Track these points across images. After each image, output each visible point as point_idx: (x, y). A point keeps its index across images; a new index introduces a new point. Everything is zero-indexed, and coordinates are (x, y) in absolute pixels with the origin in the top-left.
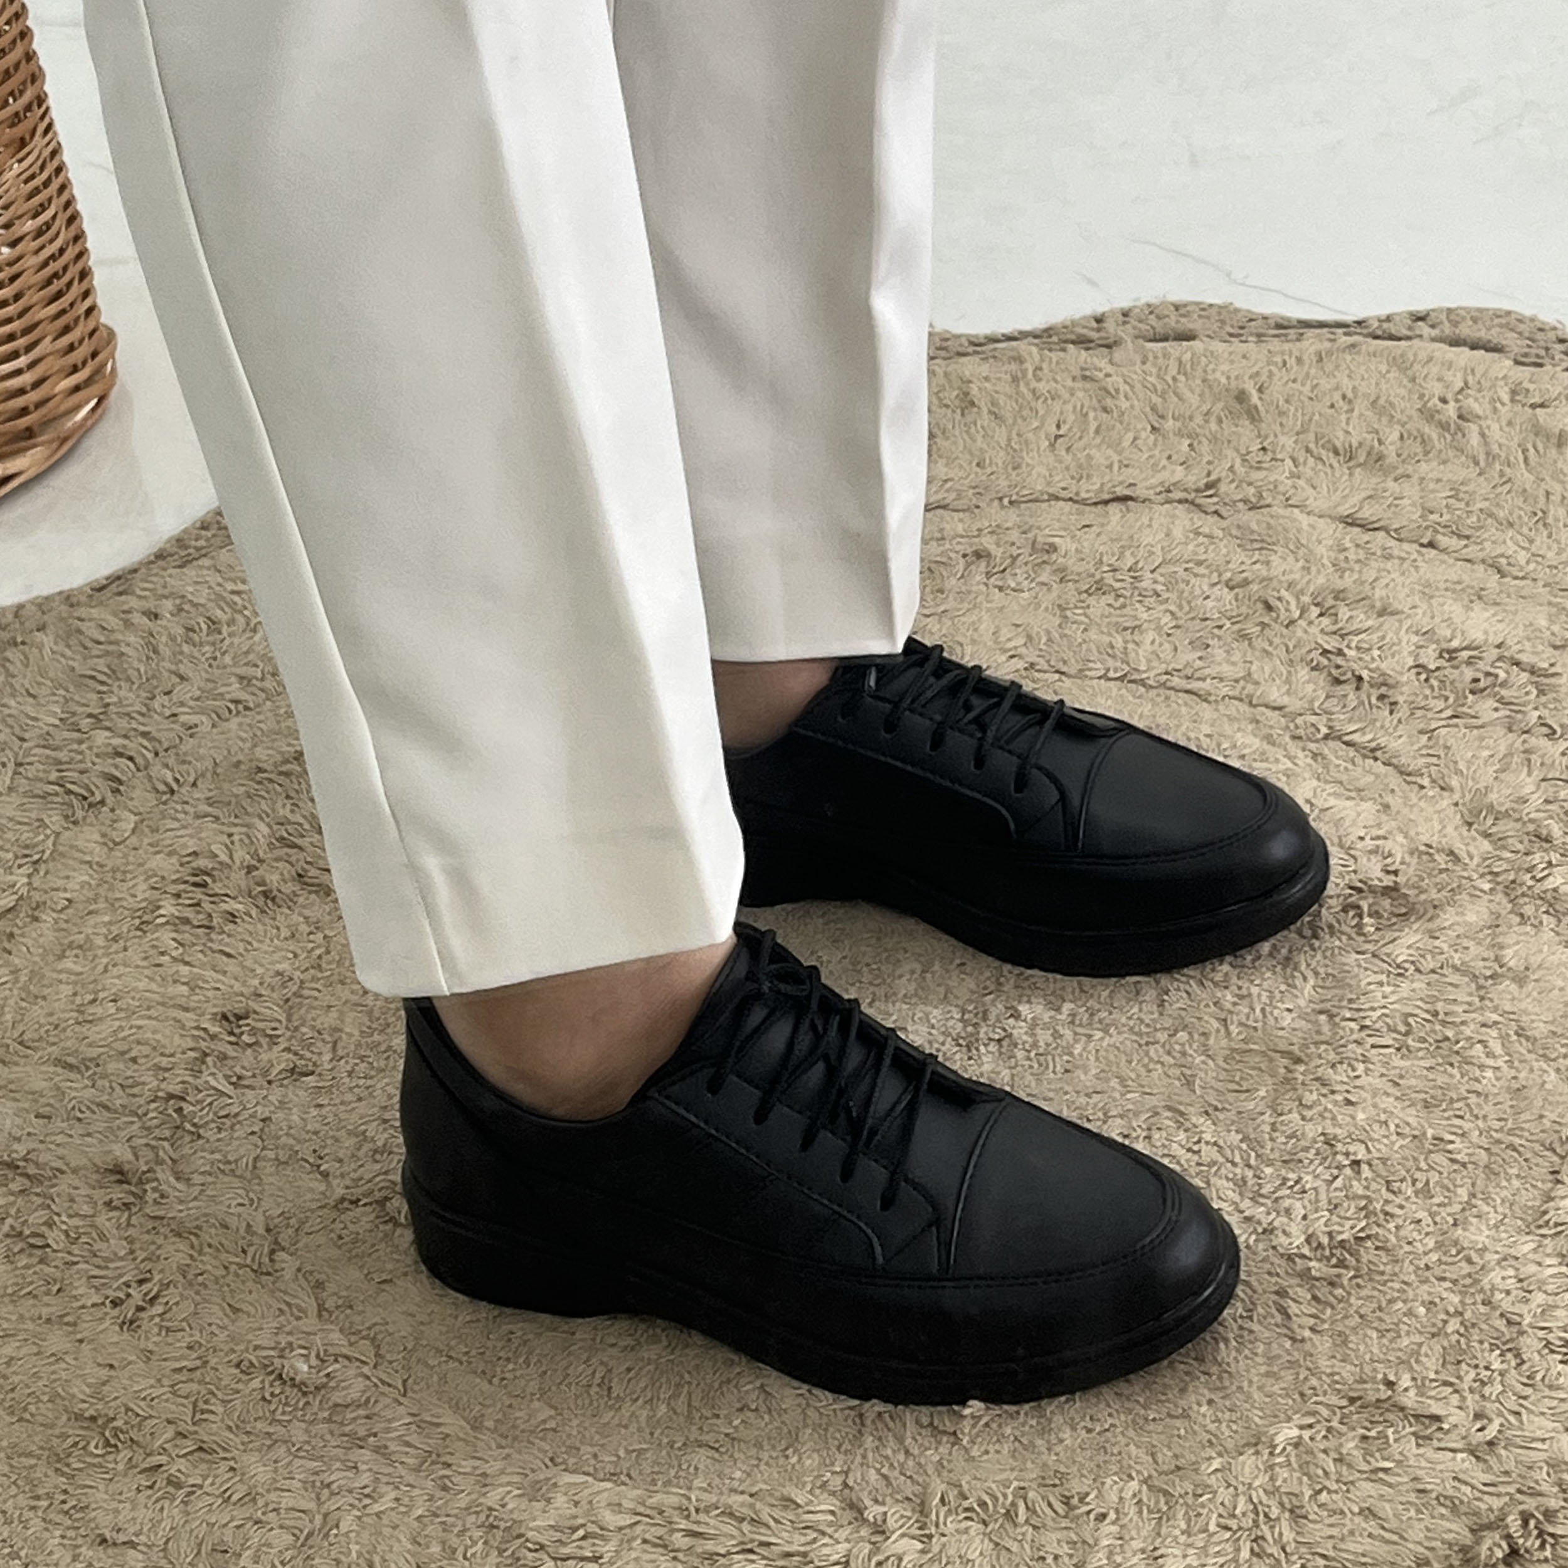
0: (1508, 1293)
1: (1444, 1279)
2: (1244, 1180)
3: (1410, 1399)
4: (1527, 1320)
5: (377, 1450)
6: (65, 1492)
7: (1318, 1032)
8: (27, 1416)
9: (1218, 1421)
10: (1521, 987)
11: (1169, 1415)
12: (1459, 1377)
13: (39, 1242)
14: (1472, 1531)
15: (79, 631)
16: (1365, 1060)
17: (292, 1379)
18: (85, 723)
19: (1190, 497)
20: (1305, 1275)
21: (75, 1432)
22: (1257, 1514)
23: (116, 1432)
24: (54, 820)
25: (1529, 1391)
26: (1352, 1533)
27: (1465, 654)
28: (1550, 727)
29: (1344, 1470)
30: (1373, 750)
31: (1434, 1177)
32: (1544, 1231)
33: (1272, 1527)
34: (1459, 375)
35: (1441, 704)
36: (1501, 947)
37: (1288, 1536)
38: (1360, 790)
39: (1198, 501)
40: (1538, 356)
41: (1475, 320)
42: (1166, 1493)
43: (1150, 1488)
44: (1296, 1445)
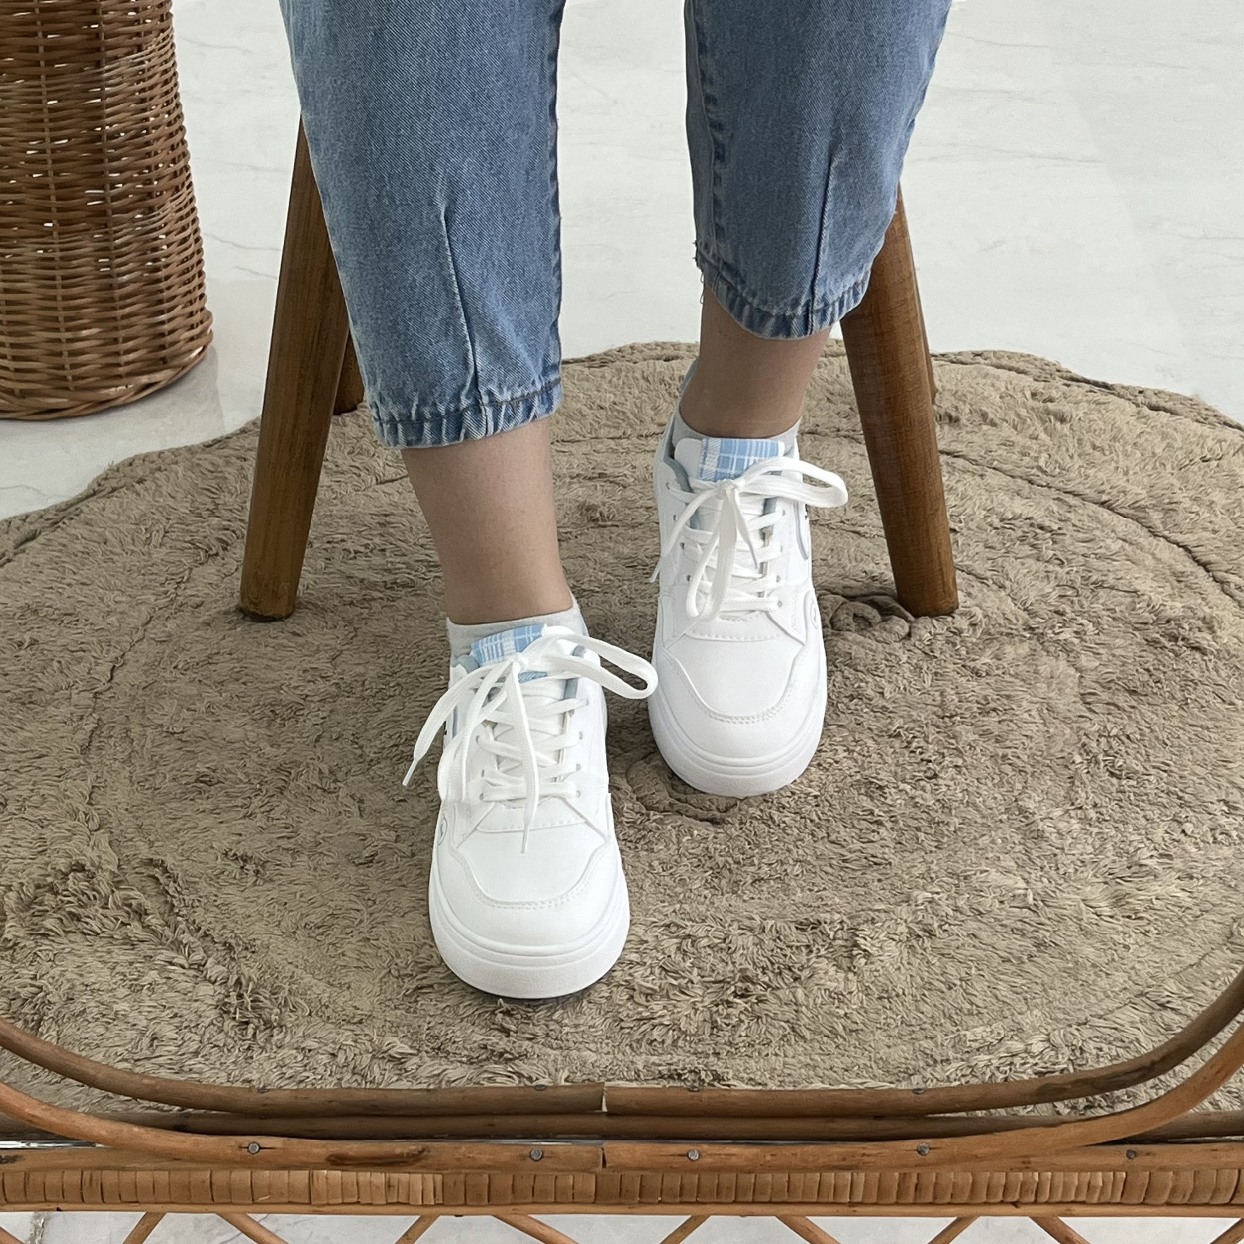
1: (1010, 827)
9: (884, 888)
10: (1048, 686)
11: (856, 885)
15: (198, 465)
18: (205, 514)
21: (220, 866)
24: (187, 561)
29: (958, 914)
31: (1003, 778)
33: (918, 941)
34: (1003, 384)
37: (927, 944)
40: (1046, 377)
41: (1009, 358)
44: (930, 902)
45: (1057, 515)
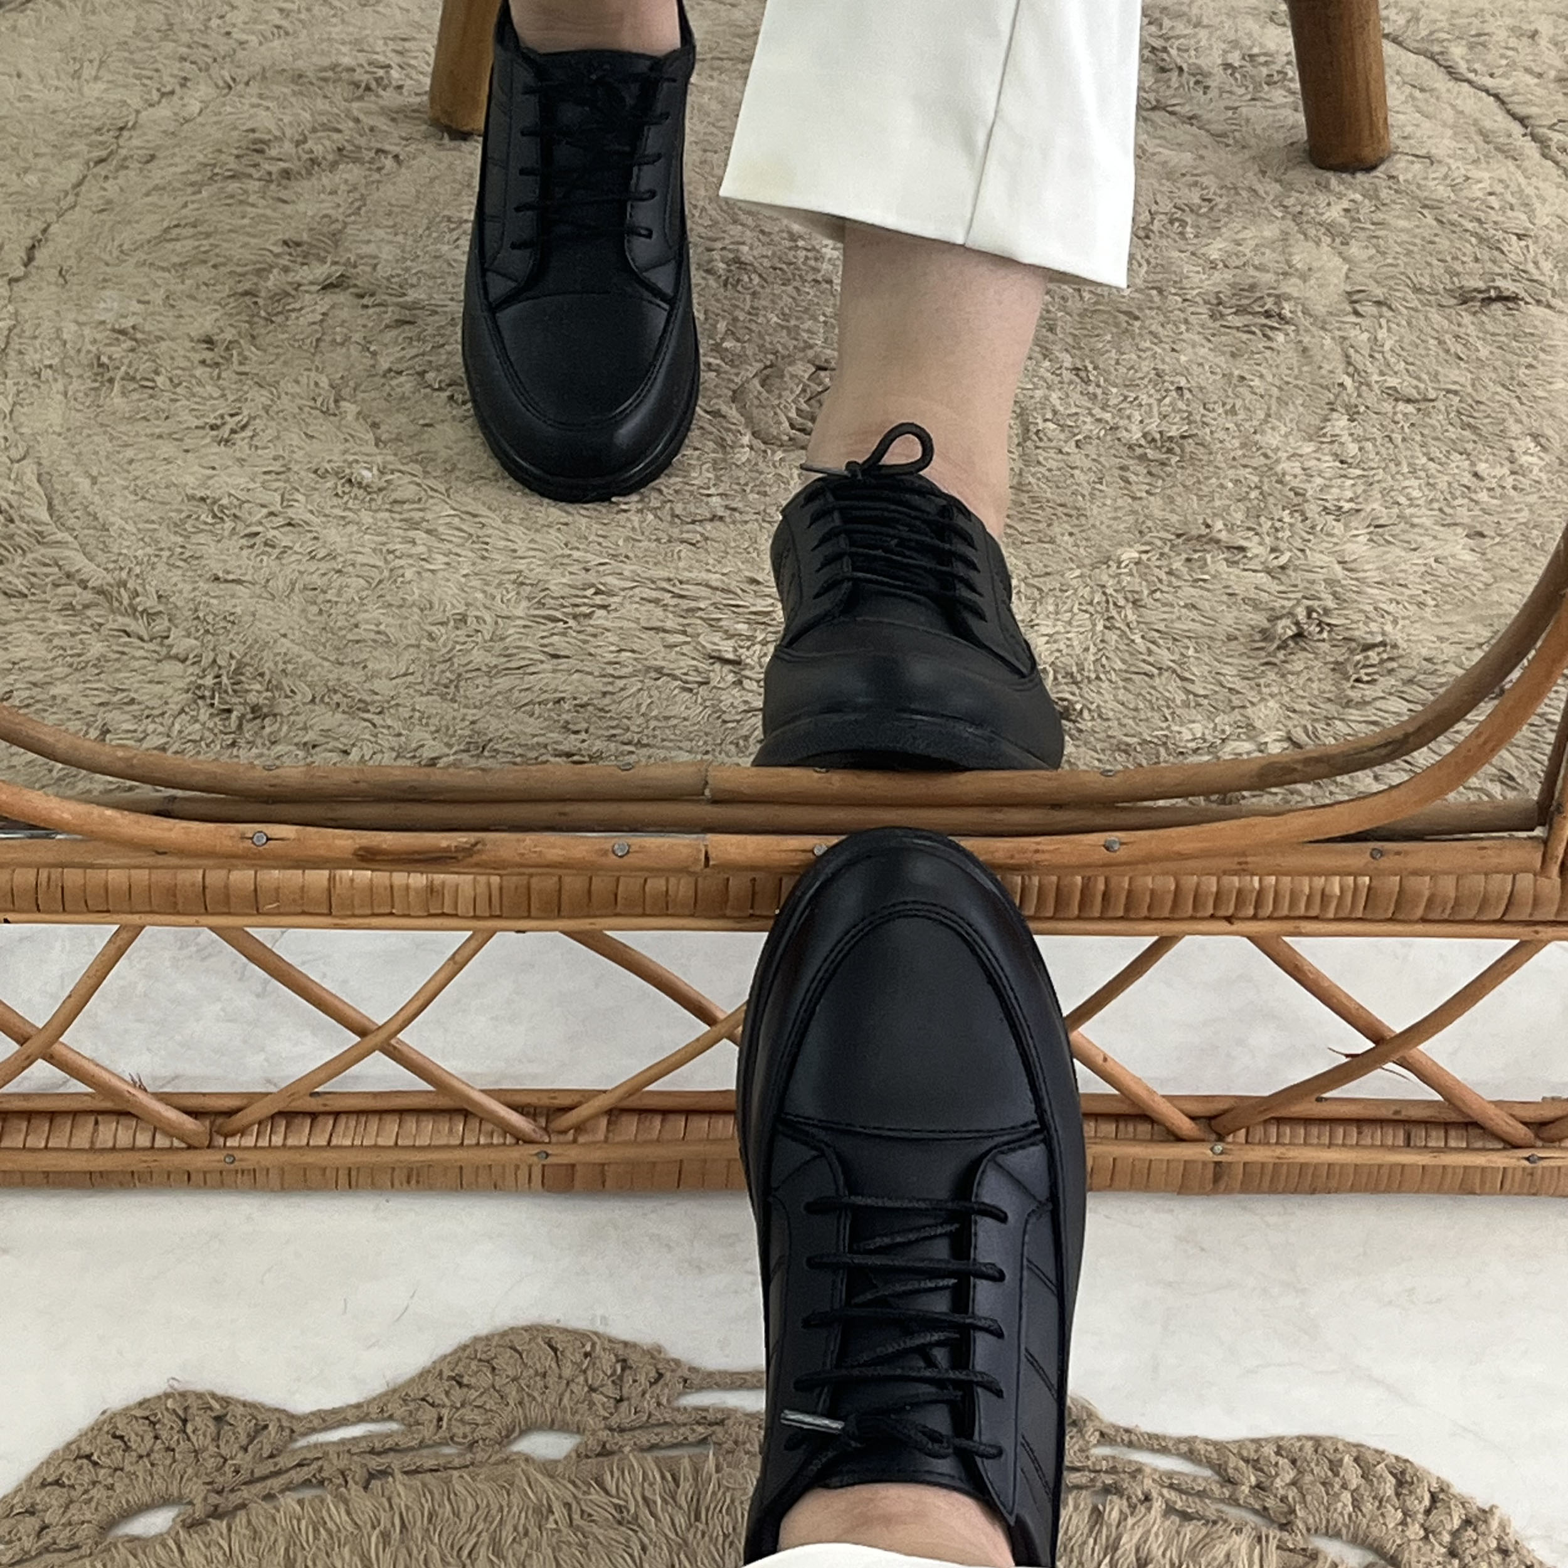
0: (1295, 476)
1: (1245, 466)
2: (1095, 396)
3: (1223, 536)
4: (1310, 493)
5: (428, 532)
6: (183, 547)
7: (1152, 301)
8: (148, 496)
9: (1077, 545)
10: (1305, 281)
11: (1040, 541)
12: (1260, 525)
13: (150, 384)
14: (1269, 620)
16: (1186, 321)
17: (360, 483)
20: (1143, 458)
21: (187, 508)
22: (1107, 602)
23: (222, 508)
25: (1311, 537)
26: (1179, 618)
27: (1262, 59)
29: (1173, 579)
30: (1190, 118)
31: (1239, 403)
32: (1323, 439)
33: (1119, 613)
35: (1242, 91)
36: (1290, 255)
37: (1132, 617)
38: (1180, 145)
42: (1039, 589)
43: (1027, 584)
44: (1136, 564)
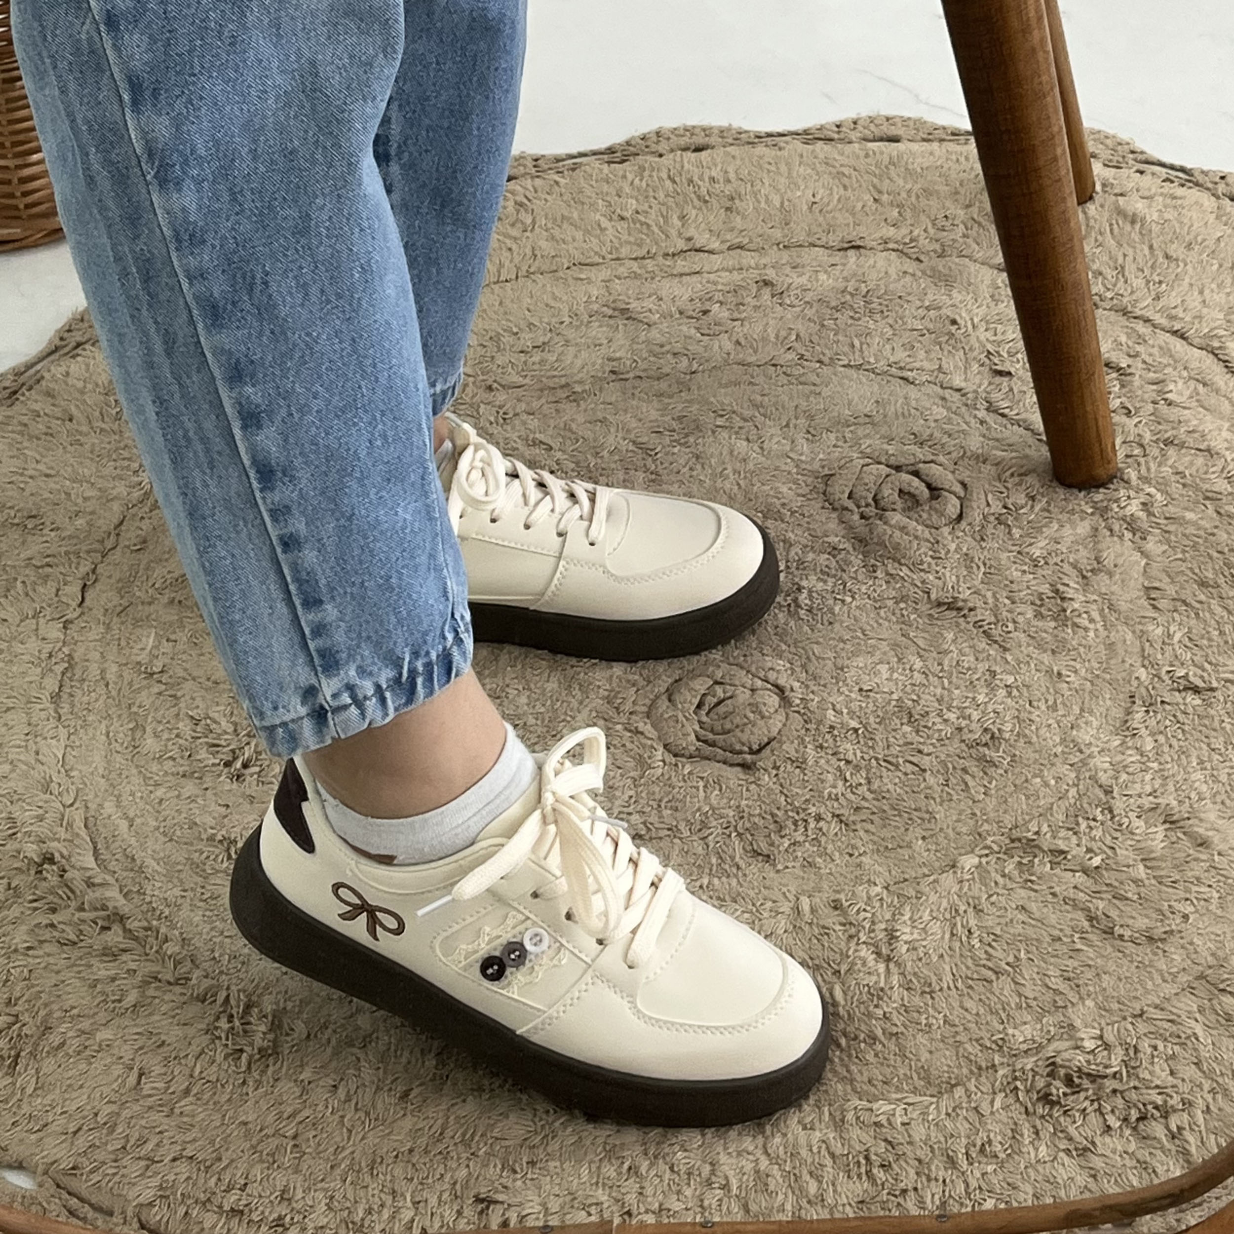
0: (1105, 772)
1: (1065, 763)
3: (1047, 841)
9: (928, 850)
19: (901, 247)
25: (1119, 834)
26: (1012, 921)
28: (1127, 408)
29: (1007, 882)
30: (1018, 420)
31: (1059, 699)
32: (1126, 733)
39: (905, 250)
40: (1118, 162)
43: (889, 892)
45: (1125, 348)
